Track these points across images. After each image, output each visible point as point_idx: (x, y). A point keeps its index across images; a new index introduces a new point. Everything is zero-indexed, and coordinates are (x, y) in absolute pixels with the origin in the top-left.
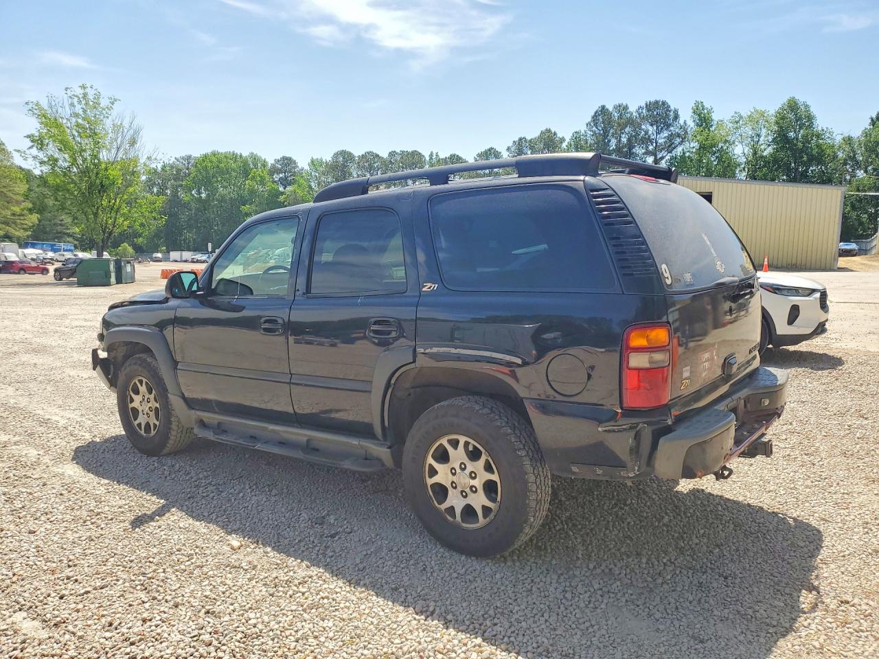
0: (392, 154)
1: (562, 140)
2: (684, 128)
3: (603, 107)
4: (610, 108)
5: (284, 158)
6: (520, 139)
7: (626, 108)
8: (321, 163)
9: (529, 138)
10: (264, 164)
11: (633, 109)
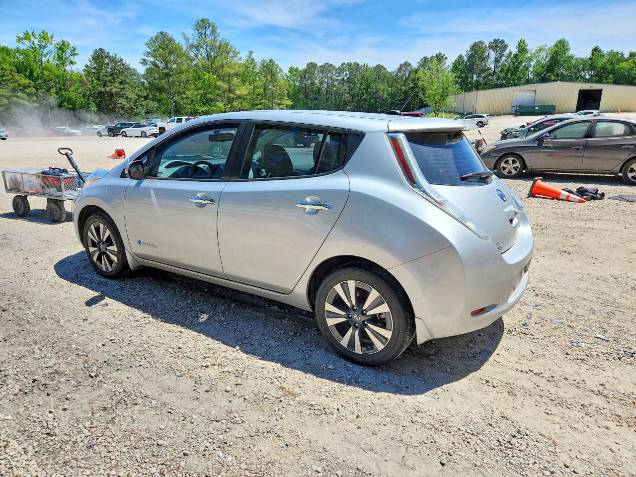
0: (342, 64)
1: (446, 58)
2: (511, 53)
3: (476, 42)
6: (424, 58)
7: (483, 43)
8: (297, 70)
9: (429, 57)
11: (487, 44)
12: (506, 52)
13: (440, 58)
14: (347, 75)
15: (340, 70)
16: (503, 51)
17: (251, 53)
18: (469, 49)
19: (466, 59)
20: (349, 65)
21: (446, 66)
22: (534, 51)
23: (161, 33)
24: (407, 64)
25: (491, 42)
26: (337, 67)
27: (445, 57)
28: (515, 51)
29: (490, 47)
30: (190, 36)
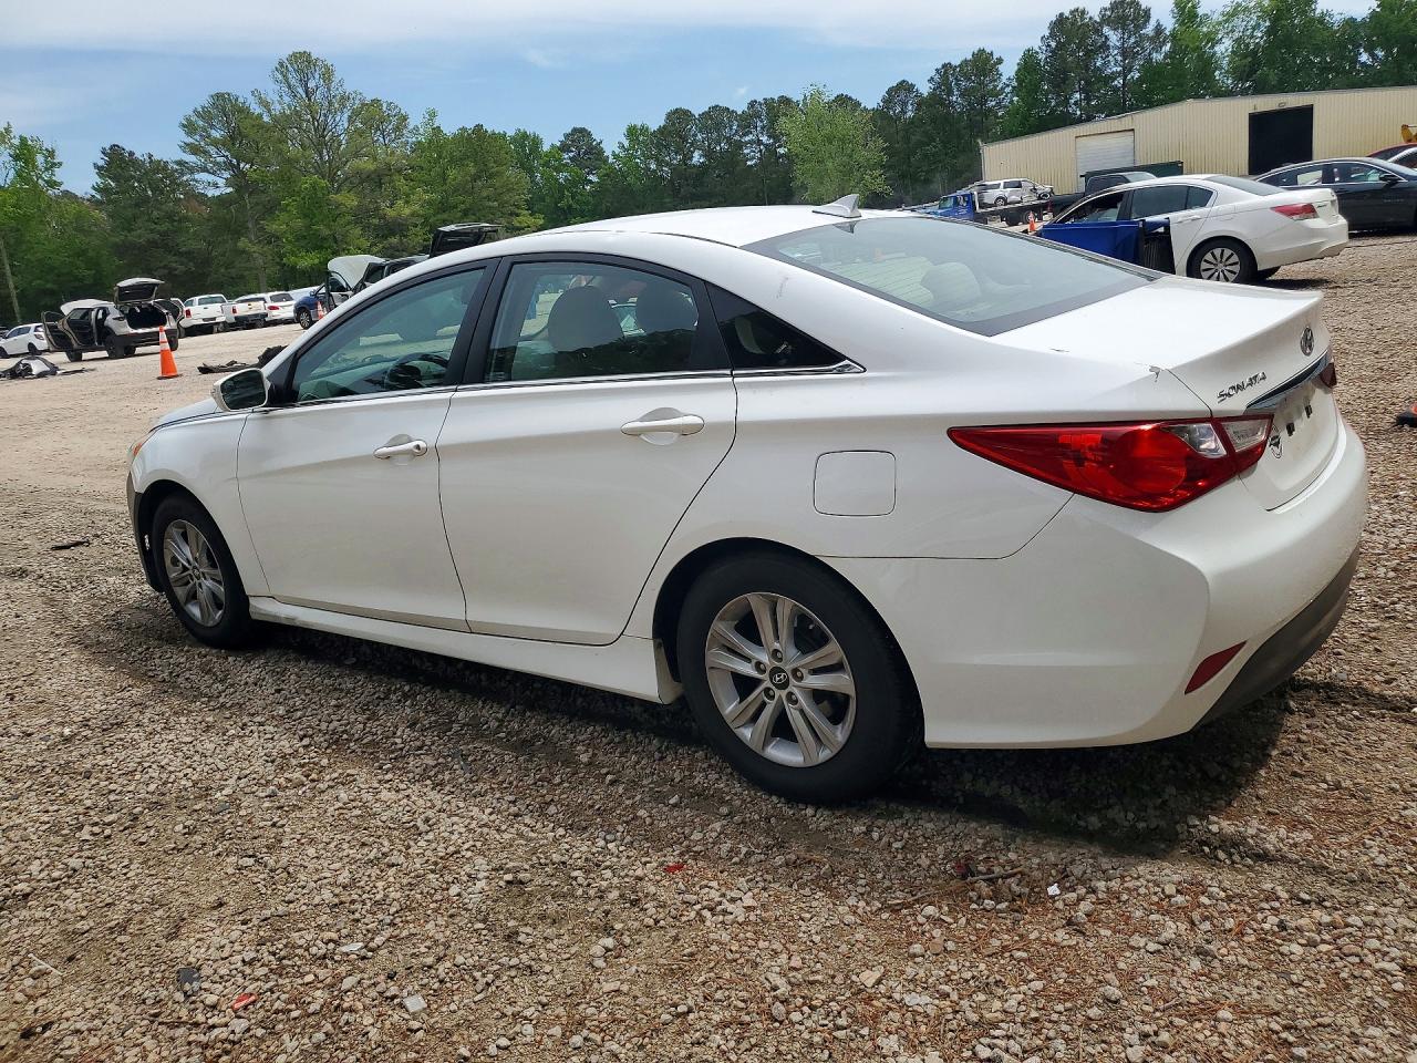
0: (752, 104)
1: (1000, 61)
2: (1159, 30)
3: (1061, 15)
4: (1067, 14)
5: (575, 130)
6: (944, 66)
7: (1083, 12)
8: (644, 130)
9: (953, 63)
10: (536, 142)
11: (1094, 13)
12: (1149, 30)
13: (983, 64)
14: (763, 128)
15: (747, 120)
16: (1138, 27)
17: (433, 115)
18: (1047, 33)
19: (1042, 56)
20: (768, 103)
21: (1004, 79)
22: (1217, 17)
23: (219, 96)
24: (904, 87)
25: (1106, 10)
26: (740, 112)
27: (995, 57)
28: (1169, 24)
29: (1105, 20)
30: (272, 97)
